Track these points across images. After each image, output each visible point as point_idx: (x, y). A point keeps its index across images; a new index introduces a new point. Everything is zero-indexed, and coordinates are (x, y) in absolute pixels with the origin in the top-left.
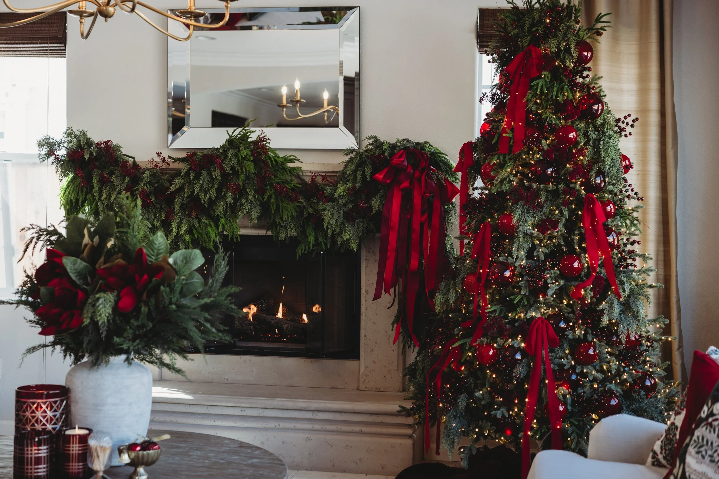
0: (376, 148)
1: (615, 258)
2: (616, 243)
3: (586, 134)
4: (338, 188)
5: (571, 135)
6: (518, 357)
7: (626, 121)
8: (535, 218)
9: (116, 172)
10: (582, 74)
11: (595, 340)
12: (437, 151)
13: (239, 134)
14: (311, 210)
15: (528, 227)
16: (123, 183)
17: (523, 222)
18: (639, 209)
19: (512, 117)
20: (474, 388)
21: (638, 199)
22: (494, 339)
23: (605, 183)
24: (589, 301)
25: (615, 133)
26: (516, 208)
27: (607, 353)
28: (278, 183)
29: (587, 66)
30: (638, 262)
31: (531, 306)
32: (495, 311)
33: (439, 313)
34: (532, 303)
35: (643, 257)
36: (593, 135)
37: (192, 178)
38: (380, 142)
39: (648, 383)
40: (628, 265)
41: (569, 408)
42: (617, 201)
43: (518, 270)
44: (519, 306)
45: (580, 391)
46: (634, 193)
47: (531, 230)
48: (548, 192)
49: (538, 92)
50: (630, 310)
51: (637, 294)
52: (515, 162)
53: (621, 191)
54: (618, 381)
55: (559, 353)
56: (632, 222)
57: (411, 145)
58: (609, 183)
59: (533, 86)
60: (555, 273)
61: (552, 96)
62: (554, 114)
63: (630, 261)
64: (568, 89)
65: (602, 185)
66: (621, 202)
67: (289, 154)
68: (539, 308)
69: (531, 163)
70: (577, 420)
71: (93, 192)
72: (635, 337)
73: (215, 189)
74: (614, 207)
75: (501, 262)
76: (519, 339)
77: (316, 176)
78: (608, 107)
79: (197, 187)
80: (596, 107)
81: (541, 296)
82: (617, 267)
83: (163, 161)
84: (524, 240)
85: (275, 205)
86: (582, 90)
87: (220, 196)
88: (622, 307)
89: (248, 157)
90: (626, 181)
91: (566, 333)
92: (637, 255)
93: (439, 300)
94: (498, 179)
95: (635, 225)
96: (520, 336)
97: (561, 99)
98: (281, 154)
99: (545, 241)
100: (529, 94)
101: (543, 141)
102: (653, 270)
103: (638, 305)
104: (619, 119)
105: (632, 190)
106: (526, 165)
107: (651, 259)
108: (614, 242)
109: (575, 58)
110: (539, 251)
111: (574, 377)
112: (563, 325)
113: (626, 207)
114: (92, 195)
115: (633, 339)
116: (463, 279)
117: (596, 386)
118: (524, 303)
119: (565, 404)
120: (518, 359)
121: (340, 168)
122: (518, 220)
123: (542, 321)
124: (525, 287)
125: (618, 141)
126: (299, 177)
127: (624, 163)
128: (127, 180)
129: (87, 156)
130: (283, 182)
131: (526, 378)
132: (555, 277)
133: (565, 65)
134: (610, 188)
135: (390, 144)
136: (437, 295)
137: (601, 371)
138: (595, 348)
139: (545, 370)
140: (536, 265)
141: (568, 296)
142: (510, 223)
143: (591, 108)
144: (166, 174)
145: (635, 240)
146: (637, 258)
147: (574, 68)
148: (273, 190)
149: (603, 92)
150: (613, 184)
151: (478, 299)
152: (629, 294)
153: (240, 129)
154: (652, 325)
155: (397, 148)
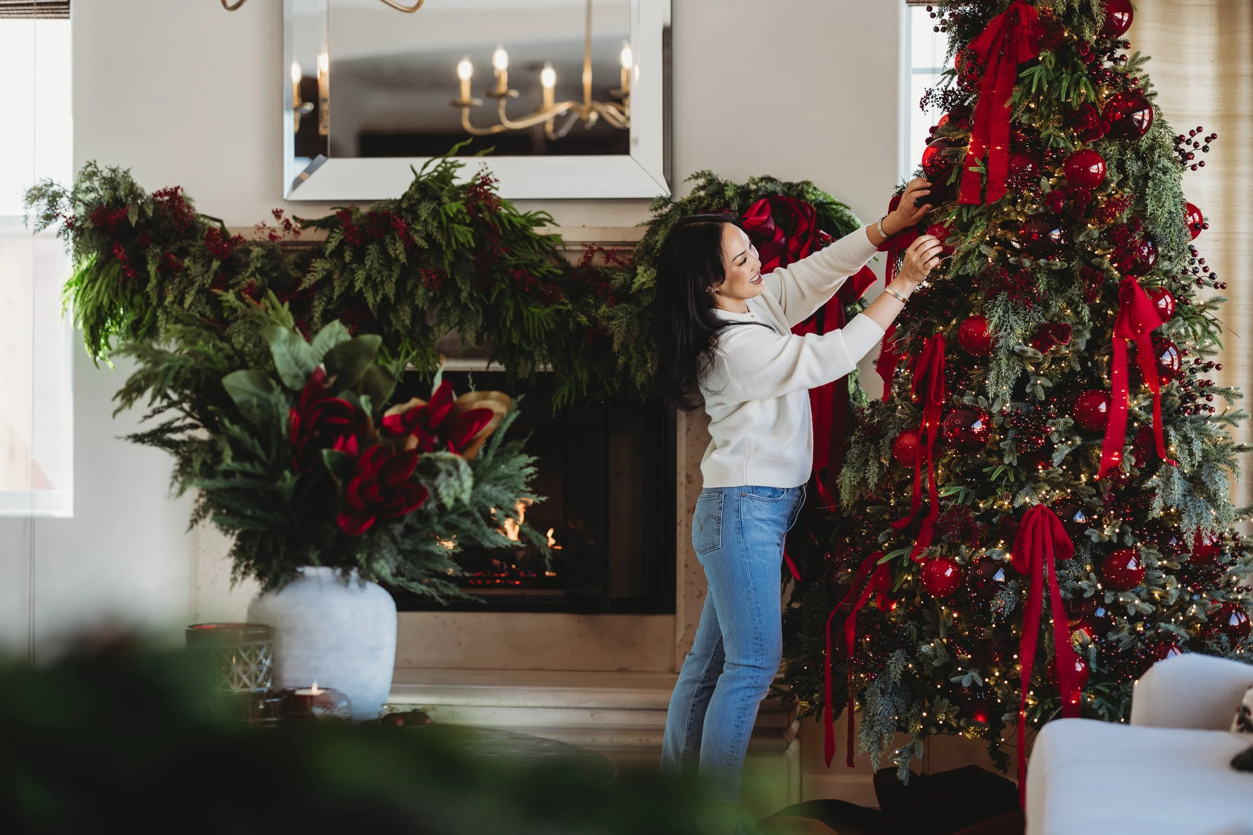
0: (712, 196)
1: (1174, 395)
2: (1176, 368)
3: (1121, 167)
4: (637, 274)
5: (1094, 169)
6: (1000, 577)
7: (1194, 140)
8: (1029, 322)
9: (193, 249)
10: (1113, 54)
11: (1139, 544)
12: (829, 200)
13: (435, 170)
14: (583, 319)
15: (1015, 341)
16: (207, 271)
17: (1005, 330)
18: (1218, 305)
19: (984, 134)
20: (917, 641)
21: (1216, 286)
22: (954, 549)
23: (1156, 257)
24: (1128, 474)
25: (1173, 163)
26: (994, 306)
27: (1162, 568)
28: (516, 267)
29: (1121, 38)
30: (1217, 402)
31: (1021, 486)
32: (955, 496)
33: (847, 506)
34: (1023, 479)
35: (1227, 393)
36: (1133, 167)
37: (347, 258)
38: (719, 183)
39: (1234, 622)
40: (1197, 408)
41: (1093, 666)
42: (1178, 289)
43: (997, 421)
44: (998, 486)
45: (1112, 637)
46: (1208, 274)
47: (1020, 344)
48: (1051, 273)
49: (1033, 91)
50: (1202, 489)
51: (1215, 460)
52: (989, 219)
53: (1185, 271)
54: (1181, 618)
55: (1073, 571)
56: (1205, 329)
57: (778, 189)
58: (1163, 256)
59: (1024, 78)
60: (1066, 423)
61: (1060, 95)
62: (1061, 129)
63: (1201, 401)
64: (1088, 83)
65: (1151, 260)
66: (1186, 291)
67: (533, 209)
68: (1035, 490)
69: (1018, 220)
70: (1107, 687)
71: (148, 289)
72: (1211, 540)
73: (394, 280)
74: (1172, 301)
75: (965, 407)
76: (1000, 546)
77: (592, 252)
78: (1160, 115)
79: (360, 275)
80: (1138, 116)
81: (1040, 467)
82: (1178, 411)
83: (285, 226)
84: (1008, 365)
85: (511, 311)
86: (1113, 84)
87: (404, 294)
88: (1187, 483)
89: (460, 216)
90: (1194, 253)
91: (1086, 533)
92: (1215, 391)
93: (847, 481)
94: (958, 252)
95: (1211, 335)
96: (1002, 542)
97: (1075, 101)
98: (522, 210)
99: (1046, 365)
100: (1017, 93)
101: (1044, 180)
102: (1245, 417)
103: (1217, 479)
104: (1182, 136)
105: (1205, 270)
106: (1009, 225)
107: (1241, 396)
108: (1172, 364)
109: (1100, 24)
110: (1035, 384)
111: (1100, 613)
112: (1080, 519)
113: (1194, 301)
114: (142, 297)
115: (1207, 542)
116: (893, 441)
117: (1140, 628)
118: (1008, 479)
119: (1085, 660)
120: (999, 582)
121: (639, 236)
122: (998, 328)
123: (1042, 511)
124: (1011, 451)
125: (1180, 177)
126: (555, 255)
127: (1190, 220)
128: (215, 265)
129: (133, 219)
130: (526, 265)
131: (1015, 615)
132: (1065, 431)
133: (1081, 39)
134: (1166, 265)
135: (738, 187)
136: (844, 471)
137: (1151, 600)
138: (1138, 558)
139: (1048, 599)
140: (1029, 411)
141: (1090, 465)
142: (980, 334)
143: (1130, 117)
144: (292, 251)
145: (1211, 362)
146: (1215, 396)
147: (1097, 41)
148: (507, 281)
149: (1152, 85)
150: (1170, 259)
151: (921, 478)
152: (1200, 459)
153: (438, 161)
154: (1243, 519)
155: (752, 196)
